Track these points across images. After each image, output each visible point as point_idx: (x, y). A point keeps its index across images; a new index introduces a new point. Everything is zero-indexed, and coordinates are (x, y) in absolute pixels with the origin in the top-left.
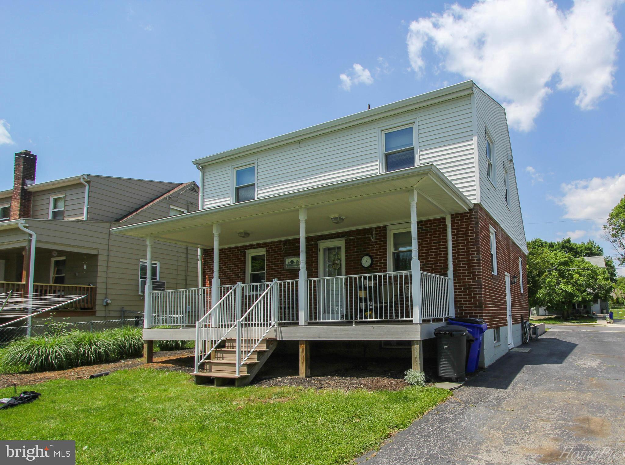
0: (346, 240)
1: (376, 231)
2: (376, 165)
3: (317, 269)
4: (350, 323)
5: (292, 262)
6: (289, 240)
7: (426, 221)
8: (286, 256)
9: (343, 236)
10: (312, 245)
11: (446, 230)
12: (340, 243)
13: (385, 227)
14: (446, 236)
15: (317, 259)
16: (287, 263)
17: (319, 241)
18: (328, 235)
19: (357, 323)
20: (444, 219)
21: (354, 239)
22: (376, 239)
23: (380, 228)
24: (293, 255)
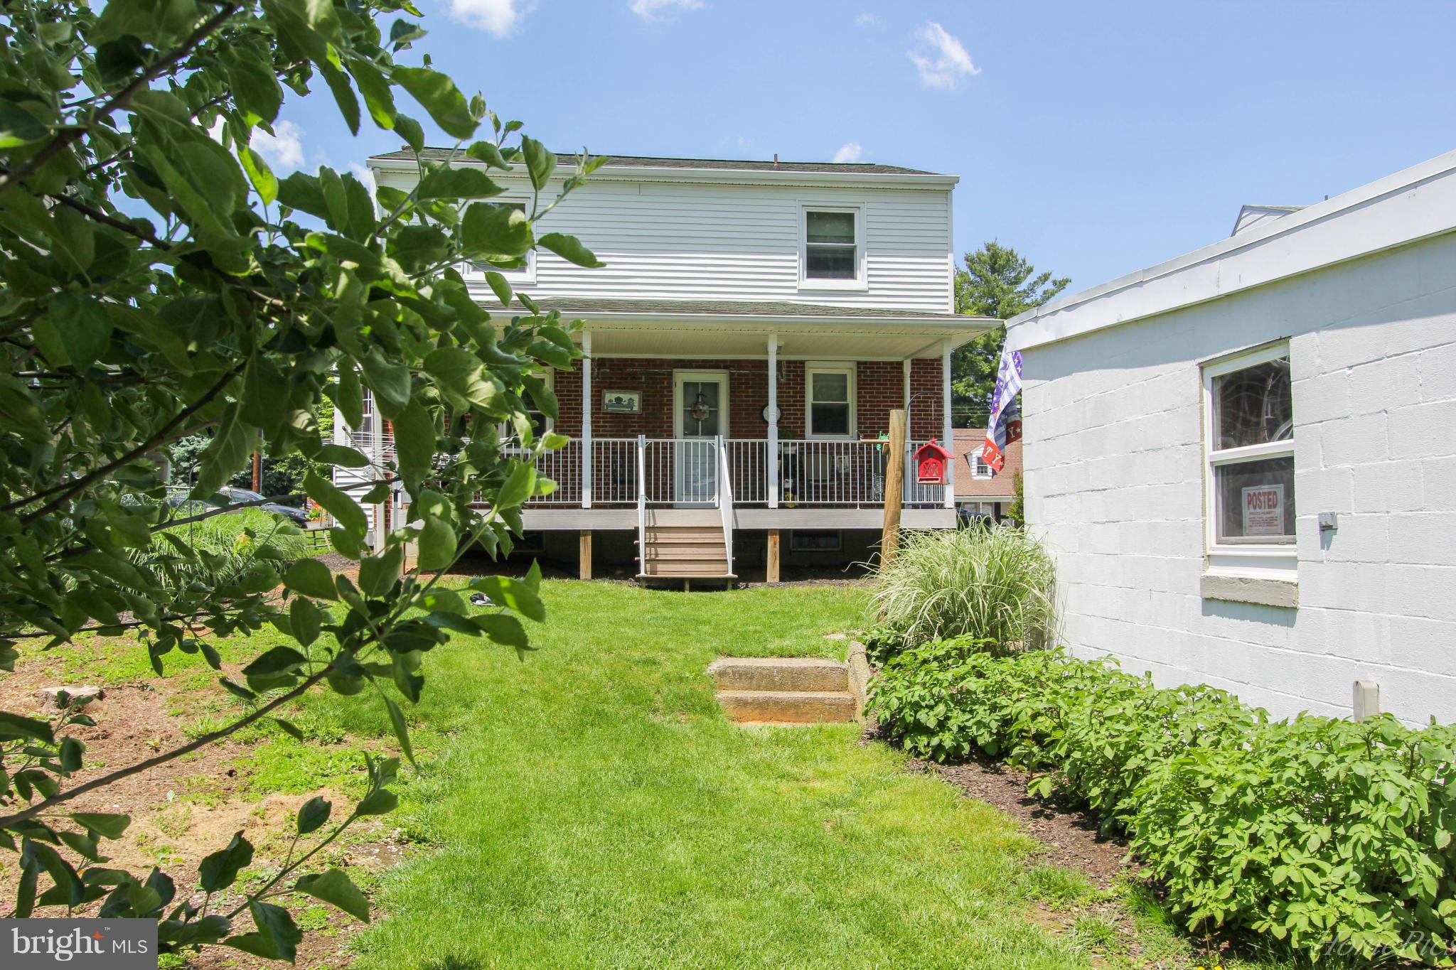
0: (731, 375)
1: (789, 367)
2: (795, 261)
3: (671, 418)
4: (854, 506)
5: (619, 400)
6: (611, 360)
7: (872, 363)
8: (605, 388)
9: (725, 367)
10: (663, 374)
11: (902, 381)
12: (720, 378)
13: (803, 363)
14: (902, 389)
15: (671, 400)
16: (607, 401)
17: (675, 370)
18: (697, 361)
19: (864, 506)
20: (901, 364)
21: (747, 375)
22: (787, 380)
23: (795, 362)
24: (618, 388)
